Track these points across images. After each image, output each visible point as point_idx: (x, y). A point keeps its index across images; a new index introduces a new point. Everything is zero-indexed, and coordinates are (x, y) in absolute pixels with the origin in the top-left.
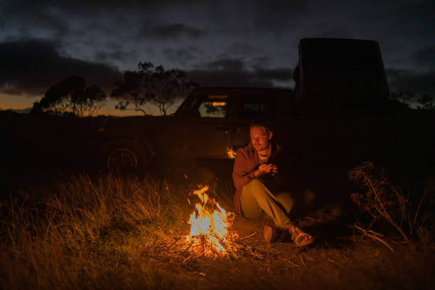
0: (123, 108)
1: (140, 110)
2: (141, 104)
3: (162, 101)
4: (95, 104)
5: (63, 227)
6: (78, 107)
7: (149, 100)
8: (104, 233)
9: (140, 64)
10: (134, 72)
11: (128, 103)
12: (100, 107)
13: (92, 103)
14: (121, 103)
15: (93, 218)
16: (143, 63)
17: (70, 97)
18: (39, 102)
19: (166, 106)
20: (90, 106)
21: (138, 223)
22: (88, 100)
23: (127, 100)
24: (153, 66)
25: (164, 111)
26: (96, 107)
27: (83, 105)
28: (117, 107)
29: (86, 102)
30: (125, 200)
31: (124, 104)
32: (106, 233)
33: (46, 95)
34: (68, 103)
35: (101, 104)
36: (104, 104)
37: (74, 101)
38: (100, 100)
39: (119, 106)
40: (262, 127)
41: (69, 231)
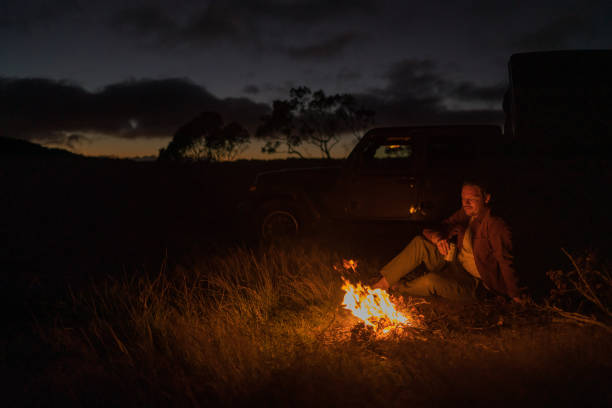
0: (272, 151)
1: (294, 152)
2: (296, 144)
3: (324, 139)
4: (236, 147)
5: (229, 307)
6: (214, 152)
7: (306, 139)
8: (273, 314)
9: (292, 90)
10: (285, 102)
11: (278, 144)
12: (242, 151)
13: (233, 146)
14: (269, 144)
15: (259, 298)
16: (297, 88)
17: (204, 140)
18: (166, 148)
19: (329, 145)
20: (229, 150)
21: (308, 303)
22: (227, 142)
23: (276, 140)
24: (309, 92)
25: (327, 152)
26: (236, 151)
27: (221, 149)
28: (264, 150)
29: (223, 145)
30: (291, 276)
31: (273, 146)
32: (274, 315)
33: (174, 139)
34: (202, 147)
35: (243, 146)
36: (247, 147)
37: (208, 145)
38: (242, 141)
39: (267, 148)
40: (476, 187)
41: (237, 312)
